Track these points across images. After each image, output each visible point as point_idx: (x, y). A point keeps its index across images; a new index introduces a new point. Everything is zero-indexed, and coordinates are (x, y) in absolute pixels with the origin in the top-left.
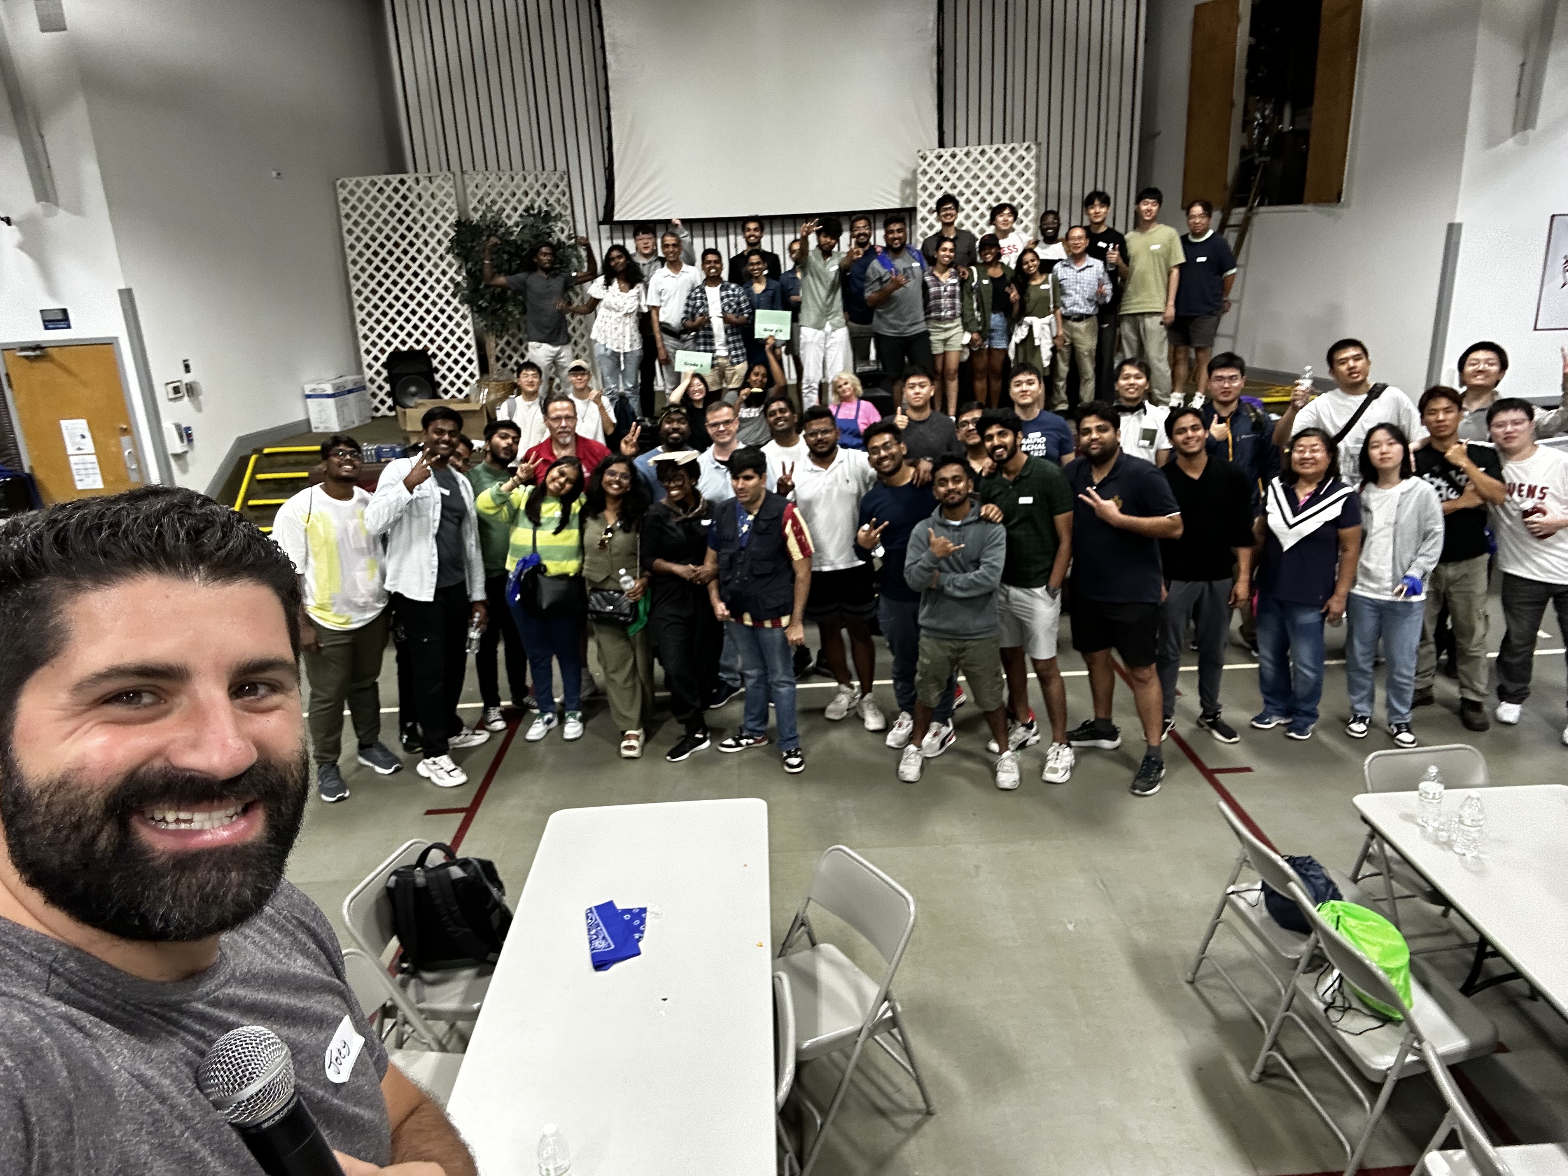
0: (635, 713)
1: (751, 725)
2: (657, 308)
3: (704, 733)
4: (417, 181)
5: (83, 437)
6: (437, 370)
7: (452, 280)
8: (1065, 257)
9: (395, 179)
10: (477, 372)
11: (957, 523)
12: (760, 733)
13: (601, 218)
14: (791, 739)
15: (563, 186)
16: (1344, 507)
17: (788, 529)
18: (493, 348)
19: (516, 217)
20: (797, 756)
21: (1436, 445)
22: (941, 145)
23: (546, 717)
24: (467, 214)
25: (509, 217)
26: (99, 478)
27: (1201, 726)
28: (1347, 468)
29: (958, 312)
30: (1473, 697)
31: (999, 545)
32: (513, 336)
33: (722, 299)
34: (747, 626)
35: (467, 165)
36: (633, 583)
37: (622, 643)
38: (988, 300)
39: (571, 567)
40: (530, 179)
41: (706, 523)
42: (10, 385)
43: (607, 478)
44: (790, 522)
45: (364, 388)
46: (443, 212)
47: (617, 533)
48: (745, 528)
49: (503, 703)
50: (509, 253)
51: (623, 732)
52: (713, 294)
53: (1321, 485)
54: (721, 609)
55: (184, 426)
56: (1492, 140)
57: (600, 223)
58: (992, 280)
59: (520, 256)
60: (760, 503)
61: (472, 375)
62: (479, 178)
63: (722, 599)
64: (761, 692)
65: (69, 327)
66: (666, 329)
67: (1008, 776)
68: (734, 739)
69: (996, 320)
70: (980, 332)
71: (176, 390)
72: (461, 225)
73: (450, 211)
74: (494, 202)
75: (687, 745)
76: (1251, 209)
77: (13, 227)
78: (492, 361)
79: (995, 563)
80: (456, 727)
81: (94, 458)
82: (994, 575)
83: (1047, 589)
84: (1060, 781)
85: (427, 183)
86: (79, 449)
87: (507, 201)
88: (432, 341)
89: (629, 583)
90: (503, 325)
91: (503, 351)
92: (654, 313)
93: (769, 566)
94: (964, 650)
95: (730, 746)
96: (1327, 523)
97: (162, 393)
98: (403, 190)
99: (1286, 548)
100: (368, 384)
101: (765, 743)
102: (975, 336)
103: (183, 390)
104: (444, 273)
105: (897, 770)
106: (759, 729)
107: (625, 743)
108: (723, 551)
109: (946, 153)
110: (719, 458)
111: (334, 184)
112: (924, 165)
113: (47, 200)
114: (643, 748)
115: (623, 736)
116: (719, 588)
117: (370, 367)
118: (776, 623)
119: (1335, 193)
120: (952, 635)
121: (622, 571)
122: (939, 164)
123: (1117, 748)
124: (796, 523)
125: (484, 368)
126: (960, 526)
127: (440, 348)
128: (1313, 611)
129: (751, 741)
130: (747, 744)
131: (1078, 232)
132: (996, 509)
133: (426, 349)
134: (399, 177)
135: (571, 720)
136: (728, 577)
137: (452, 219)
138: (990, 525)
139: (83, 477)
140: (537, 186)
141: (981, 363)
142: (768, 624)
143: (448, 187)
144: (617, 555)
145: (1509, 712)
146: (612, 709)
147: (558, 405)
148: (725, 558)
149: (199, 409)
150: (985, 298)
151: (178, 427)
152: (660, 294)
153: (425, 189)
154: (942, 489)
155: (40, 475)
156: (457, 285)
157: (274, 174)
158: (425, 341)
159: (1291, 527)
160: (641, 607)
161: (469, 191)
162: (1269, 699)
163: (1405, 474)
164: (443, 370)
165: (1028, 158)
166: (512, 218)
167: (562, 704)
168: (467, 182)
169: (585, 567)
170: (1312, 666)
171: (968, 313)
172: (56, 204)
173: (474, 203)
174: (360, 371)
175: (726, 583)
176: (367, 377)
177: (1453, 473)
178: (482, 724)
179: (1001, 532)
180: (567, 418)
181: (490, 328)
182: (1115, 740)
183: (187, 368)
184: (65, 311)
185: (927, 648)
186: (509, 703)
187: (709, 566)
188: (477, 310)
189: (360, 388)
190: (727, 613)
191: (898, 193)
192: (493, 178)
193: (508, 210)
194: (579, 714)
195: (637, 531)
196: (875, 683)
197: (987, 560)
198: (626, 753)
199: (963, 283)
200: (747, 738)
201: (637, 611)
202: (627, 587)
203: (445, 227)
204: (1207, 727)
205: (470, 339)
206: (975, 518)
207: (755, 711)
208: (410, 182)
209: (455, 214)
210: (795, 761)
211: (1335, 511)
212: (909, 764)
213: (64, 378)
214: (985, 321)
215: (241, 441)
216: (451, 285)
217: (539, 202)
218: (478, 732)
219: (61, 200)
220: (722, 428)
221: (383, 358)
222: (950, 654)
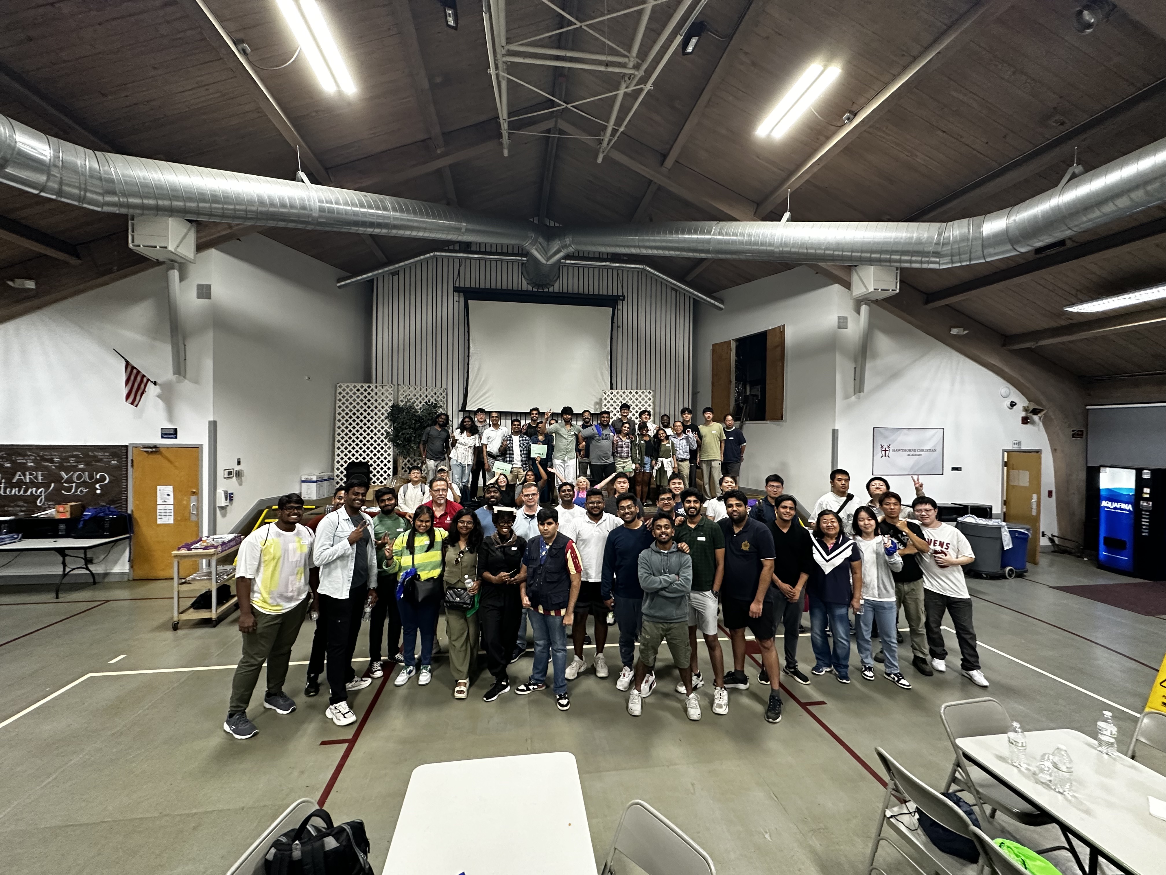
0: (465, 668)
1: (537, 676)
2: (486, 445)
3: (507, 682)
4: (376, 387)
5: (168, 495)
6: (371, 472)
7: (386, 431)
8: (672, 434)
9: (366, 386)
10: (391, 474)
11: (666, 552)
12: (541, 681)
13: (460, 408)
14: (561, 687)
15: (444, 394)
16: (852, 550)
17: (569, 555)
18: (401, 462)
19: (420, 406)
20: (565, 698)
21: (889, 521)
22: (611, 388)
23: (408, 669)
24: (398, 402)
25: (417, 406)
26: (172, 518)
27: (787, 673)
28: (848, 529)
29: (630, 455)
30: (921, 655)
31: (689, 566)
32: (411, 458)
33: (520, 441)
34: (541, 614)
35: (401, 381)
36: (472, 583)
37: (462, 621)
38: (644, 449)
39: (436, 573)
40: (429, 390)
41: (514, 549)
42: (132, 466)
43: (460, 525)
44: (570, 551)
45: (333, 479)
46: (387, 401)
47: (465, 554)
48: (544, 553)
49: (382, 658)
50: (415, 420)
51: (457, 681)
52: (516, 439)
53: (838, 539)
54: (526, 601)
55: (229, 492)
56: (847, 397)
57: (459, 411)
58: (645, 441)
59: (420, 422)
60: (554, 539)
61: (389, 475)
62: (406, 388)
63: (527, 595)
64: (545, 655)
65: (176, 438)
66: (490, 455)
67: (695, 713)
68: (525, 685)
69: (647, 459)
70: (639, 464)
71: (230, 473)
72: (395, 408)
73: (390, 400)
74: (411, 399)
75: (497, 690)
76: (742, 422)
77: (157, 386)
78: (400, 469)
79: (689, 577)
80: (350, 675)
81: (172, 507)
82: (688, 585)
83: (713, 592)
84: (724, 713)
85: (381, 388)
86: (165, 502)
87: (417, 399)
88: (371, 458)
89: (470, 584)
90: (407, 452)
91: (405, 465)
92: (484, 447)
93: (556, 577)
94: (669, 629)
95: (523, 690)
96: (846, 559)
97: (221, 474)
98: (369, 390)
99: (826, 573)
100: (336, 477)
101: (544, 688)
102: (637, 465)
103: (234, 473)
104: (382, 428)
105: (627, 707)
106: (541, 679)
107: (457, 689)
108: (530, 566)
109: (615, 392)
110: (527, 513)
111: (336, 386)
112: (605, 396)
113: (179, 374)
114: (468, 690)
115: (457, 684)
116: (527, 589)
117: (338, 469)
118: (558, 613)
119: (780, 416)
120: (665, 620)
121: (466, 576)
122: (612, 396)
123: (747, 689)
124: (573, 551)
125: (395, 472)
126: (667, 553)
127: (375, 462)
128: (843, 607)
129: (536, 687)
130: (533, 688)
131: (678, 424)
132: (686, 545)
133: (368, 461)
134: (368, 385)
135: (424, 671)
136: (532, 582)
137: (390, 404)
138: (683, 554)
139: (163, 517)
140: (432, 394)
141: (639, 479)
142: (553, 613)
143: (390, 390)
144: (466, 567)
145: (940, 664)
146: (451, 665)
147: (439, 483)
148: (531, 570)
149: (240, 484)
150: (642, 449)
151: (226, 492)
152: (488, 439)
153: (380, 390)
154: (658, 532)
155: (136, 515)
156: (388, 433)
157: (307, 378)
158: (368, 458)
159: (827, 561)
160: (476, 600)
161: (400, 393)
162: (819, 657)
163: (876, 534)
164: (375, 472)
165: (649, 396)
166: (419, 406)
167: (419, 659)
168: (400, 389)
169: (445, 574)
170: (845, 638)
171: (634, 455)
172: (185, 377)
173: (402, 398)
174: (333, 470)
175: (530, 585)
176: (336, 474)
177: (900, 535)
178: (368, 673)
179: (688, 559)
180: (443, 490)
181: (401, 453)
182: (746, 684)
183: (239, 463)
184: (176, 430)
185: (648, 629)
186: (386, 658)
187: (522, 574)
188: (396, 445)
189: (331, 479)
190: (529, 603)
191: (593, 407)
192: (412, 389)
193: (417, 402)
194: (429, 667)
195: (477, 552)
196: (606, 645)
197: (685, 575)
198: (457, 695)
199: (632, 442)
200: (534, 684)
201: (474, 600)
202: (469, 586)
203: (386, 407)
204: (790, 674)
205: (390, 458)
206: (675, 550)
207: (540, 667)
208: (373, 387)
209: (392, 402)
210: (564, 702)
211: (848, 553)
212: (635, 703)
213: (166, 464)
214: (642, 459)
215: (261, 502)
216: (385, 433)
217: (432, 400)
218: (364, 679)
219: (188, 376)
220: (531, 497)
221: (345, 465)
222: (661, 632)
